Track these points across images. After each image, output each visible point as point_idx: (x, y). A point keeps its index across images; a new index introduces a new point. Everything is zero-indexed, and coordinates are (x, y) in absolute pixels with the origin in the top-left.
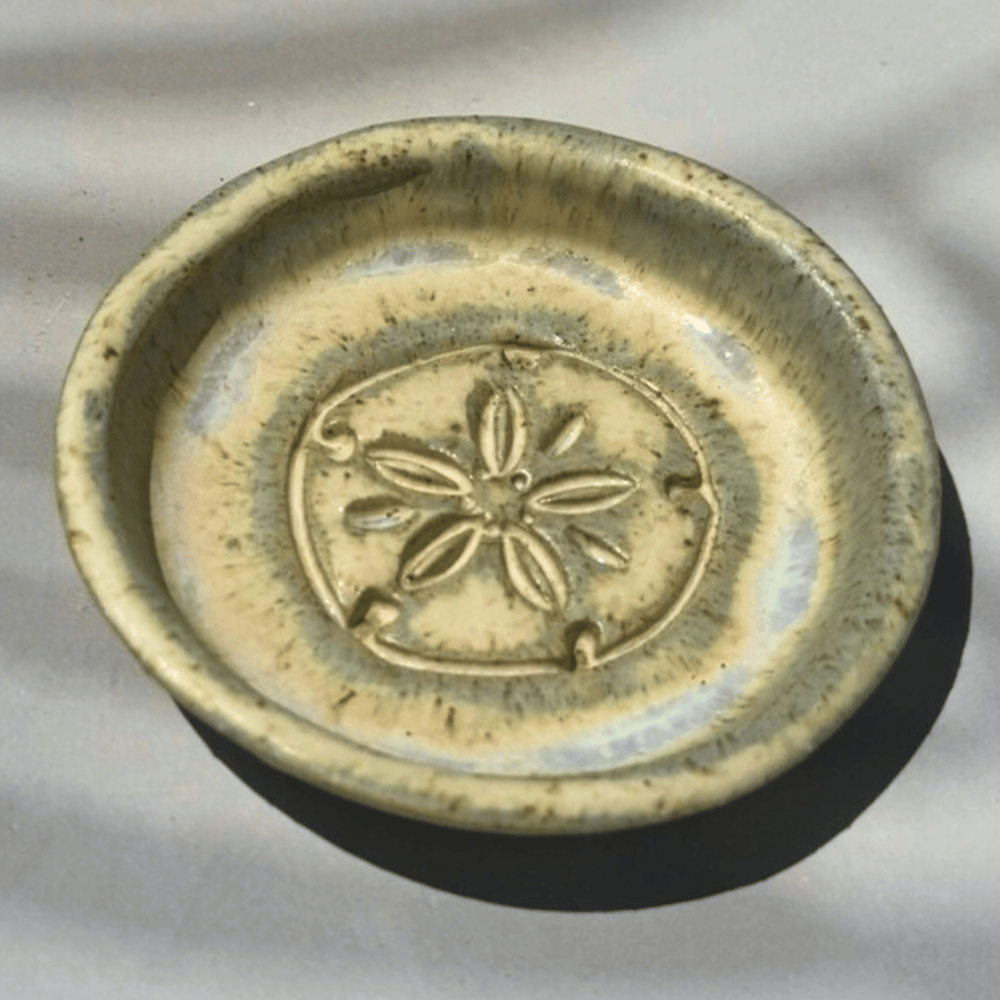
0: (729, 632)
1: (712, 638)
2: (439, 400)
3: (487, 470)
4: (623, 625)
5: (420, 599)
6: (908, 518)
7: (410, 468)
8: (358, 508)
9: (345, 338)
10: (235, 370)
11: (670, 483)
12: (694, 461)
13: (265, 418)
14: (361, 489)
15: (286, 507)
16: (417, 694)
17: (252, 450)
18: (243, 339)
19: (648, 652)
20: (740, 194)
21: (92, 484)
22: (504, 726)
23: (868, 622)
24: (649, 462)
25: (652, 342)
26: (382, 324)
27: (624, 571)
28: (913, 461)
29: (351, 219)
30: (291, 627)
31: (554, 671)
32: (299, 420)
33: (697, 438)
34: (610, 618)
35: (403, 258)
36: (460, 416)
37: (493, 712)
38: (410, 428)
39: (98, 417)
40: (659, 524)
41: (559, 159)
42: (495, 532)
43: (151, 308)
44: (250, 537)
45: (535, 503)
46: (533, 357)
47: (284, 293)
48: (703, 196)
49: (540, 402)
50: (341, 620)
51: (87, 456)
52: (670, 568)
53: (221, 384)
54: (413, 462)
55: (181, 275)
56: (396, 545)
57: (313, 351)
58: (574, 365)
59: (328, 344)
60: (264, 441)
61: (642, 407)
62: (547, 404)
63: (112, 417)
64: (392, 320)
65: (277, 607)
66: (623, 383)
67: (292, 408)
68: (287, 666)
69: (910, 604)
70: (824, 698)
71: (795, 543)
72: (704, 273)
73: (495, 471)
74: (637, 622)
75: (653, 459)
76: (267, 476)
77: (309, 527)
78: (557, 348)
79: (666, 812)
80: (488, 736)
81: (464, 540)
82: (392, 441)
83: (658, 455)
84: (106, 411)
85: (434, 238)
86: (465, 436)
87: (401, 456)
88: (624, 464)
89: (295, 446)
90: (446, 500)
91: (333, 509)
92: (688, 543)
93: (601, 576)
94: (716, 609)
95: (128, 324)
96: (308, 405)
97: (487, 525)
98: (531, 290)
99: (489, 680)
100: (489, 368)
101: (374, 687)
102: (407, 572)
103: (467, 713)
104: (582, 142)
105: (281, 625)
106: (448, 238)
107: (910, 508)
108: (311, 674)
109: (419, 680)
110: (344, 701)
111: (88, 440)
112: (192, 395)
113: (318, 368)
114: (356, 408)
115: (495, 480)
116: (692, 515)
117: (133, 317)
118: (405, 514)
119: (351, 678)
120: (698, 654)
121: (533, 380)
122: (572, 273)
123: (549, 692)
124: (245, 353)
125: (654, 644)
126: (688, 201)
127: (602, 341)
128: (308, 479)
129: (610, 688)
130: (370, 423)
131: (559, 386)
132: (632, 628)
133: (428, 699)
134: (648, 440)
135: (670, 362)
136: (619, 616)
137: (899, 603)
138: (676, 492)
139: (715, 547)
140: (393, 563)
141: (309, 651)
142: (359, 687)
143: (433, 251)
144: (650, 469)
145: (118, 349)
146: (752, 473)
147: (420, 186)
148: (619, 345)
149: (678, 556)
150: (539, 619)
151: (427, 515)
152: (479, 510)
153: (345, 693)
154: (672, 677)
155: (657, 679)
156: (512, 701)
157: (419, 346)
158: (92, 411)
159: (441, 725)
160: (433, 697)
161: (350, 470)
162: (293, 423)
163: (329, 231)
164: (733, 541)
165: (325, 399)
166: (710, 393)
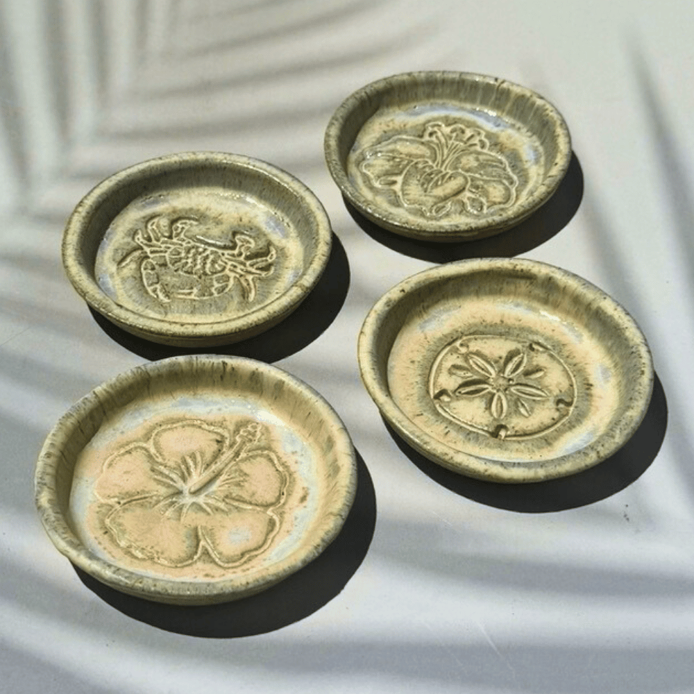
0: (549, 448)
1: (543, 448)
2: (500, 348)
3: (504, 373)
4: (516, 431)
5: (458, 399)
6: (618, 431)
7: (479, 363)
8: (455, 367)
9: (484, 321)
10: (444, 317)
11: (559, 401)
12: (573, 399)
13: (444, 333)
14: (460, 362)
15: (435, 359)
16: (441, 423)
17: (435, 340)
18: (452, 308)
19: (519, 442)
20: (629, 321)
21: (375, 322)
22: (462, 442)
23: (584, 453)
24: (556, 392)
25: (582, 360)
26: (498, 322)
27: (526, 417)
28: (631, 417)
29: (505, 285)
30: (416, 391)
31: (487, 435)
32: (455, 338)
33: (578, 393)
34: (513, 427)
35: (517, 305)
36: (504, 355)
37: (461, 437)
38: (486, 352)
39: (388, 306)
40: (547, 410)
41: (578, 290)
42: (495, 391)
43: (423, 284)
44: (419, 362)
45: (513, 389)
46: (541, 349)
47: (473, 301)
48: (616, 317)
49: (532, 362)
50: (432, 396)
51: (379, 315)
52: (542, 423)
53: (437, 319)
54: (481, 362)
55: (438, 279)
56: (460, 381)
57: (472, 321)
58: (552, 356)
59: (477, 321)
60: (440, 339)
61: (566, 376)
62: (535, 363)
63: (393, 308)
64: (502, 322)
65: (415, 384)
66: (564, 367)
67: (455, 333)
68: (408, 399)
69: (602, 454)
70: (555, 466)
71: (589, 434)
72: (610, 344)
73: (506, 375)
74: (521, 433)
75: (558, 392)
76: (434, 348)
77: (438, 366)
78: (550, 350)
79: (487, 473)
80: (455, 442)
81: (484, 389)
82: (478, 354)
83: (561, 391)
84: (392, 305)
85: (531, 303)
86: (502, 361)
87: (480, 359)
88: (548, 390)
89: (449, 344)
90: (484, 375)
91: (448, 364)
92: (553, 419)
93: (518, 415)
94: (550, 441)
95: (413, 285)
96: (460, 335)
97: (494, 388)
98: (553, 330)
99: (466, 429)
100: (523, 346)
101: (430, 416)
102: (459, 390)
103: (453, 434)
104: (588, 287)
105: (413, 388)
106: (535, 304)
107: (621, 429)
108: (413, 404)
109: (445, 419)
110: (418, 415)
111: (381, 311)
112: (426, 317)
113: (470, 326)
114: (474, 341)
115: (504, 378)
116: (560, 412)
117: (416, 284)
118: (469, 374)
119: (425, 411)
120: (535, 449)
121: (535, 355)
122: (570, 330)
123: (481, 439)
124: (450, 313)
125: (523, 441)
126: (611, 317)
127: (566, 354)
128: (446, 354)
129: (501, 446)
130: (474, 346)
131: (541, 359)
132: (518, 434)
133: (444, 425)
134: (561, 386)
135: (585, 369)
136: (516, 429)
137: (598, 452)
138: (561, 406)
139: (562, 424)
140: (457, 386)
141: (417, 398)
142: (425, 414)
143: (528, 307)
144: (555, 394)
145: (406, 291)
146: (589, 410)
147: (531, 283)
148: (571, 357)
149: (548, 421)
150: (491, 419)
151: (475, 377)
152: (493, 384)
153: (420, 413)
154: (522, 452)
155: (517, 450)
156: (468, 437)
157: (506, 332)
158: (387, 304)
159: (442, 433)
160: (445, 425)
161: (460, 356)
162: (452, 338)
163: (496, 287)
164: (568, 425)
165: (466, 335)
166: (591, 382)
